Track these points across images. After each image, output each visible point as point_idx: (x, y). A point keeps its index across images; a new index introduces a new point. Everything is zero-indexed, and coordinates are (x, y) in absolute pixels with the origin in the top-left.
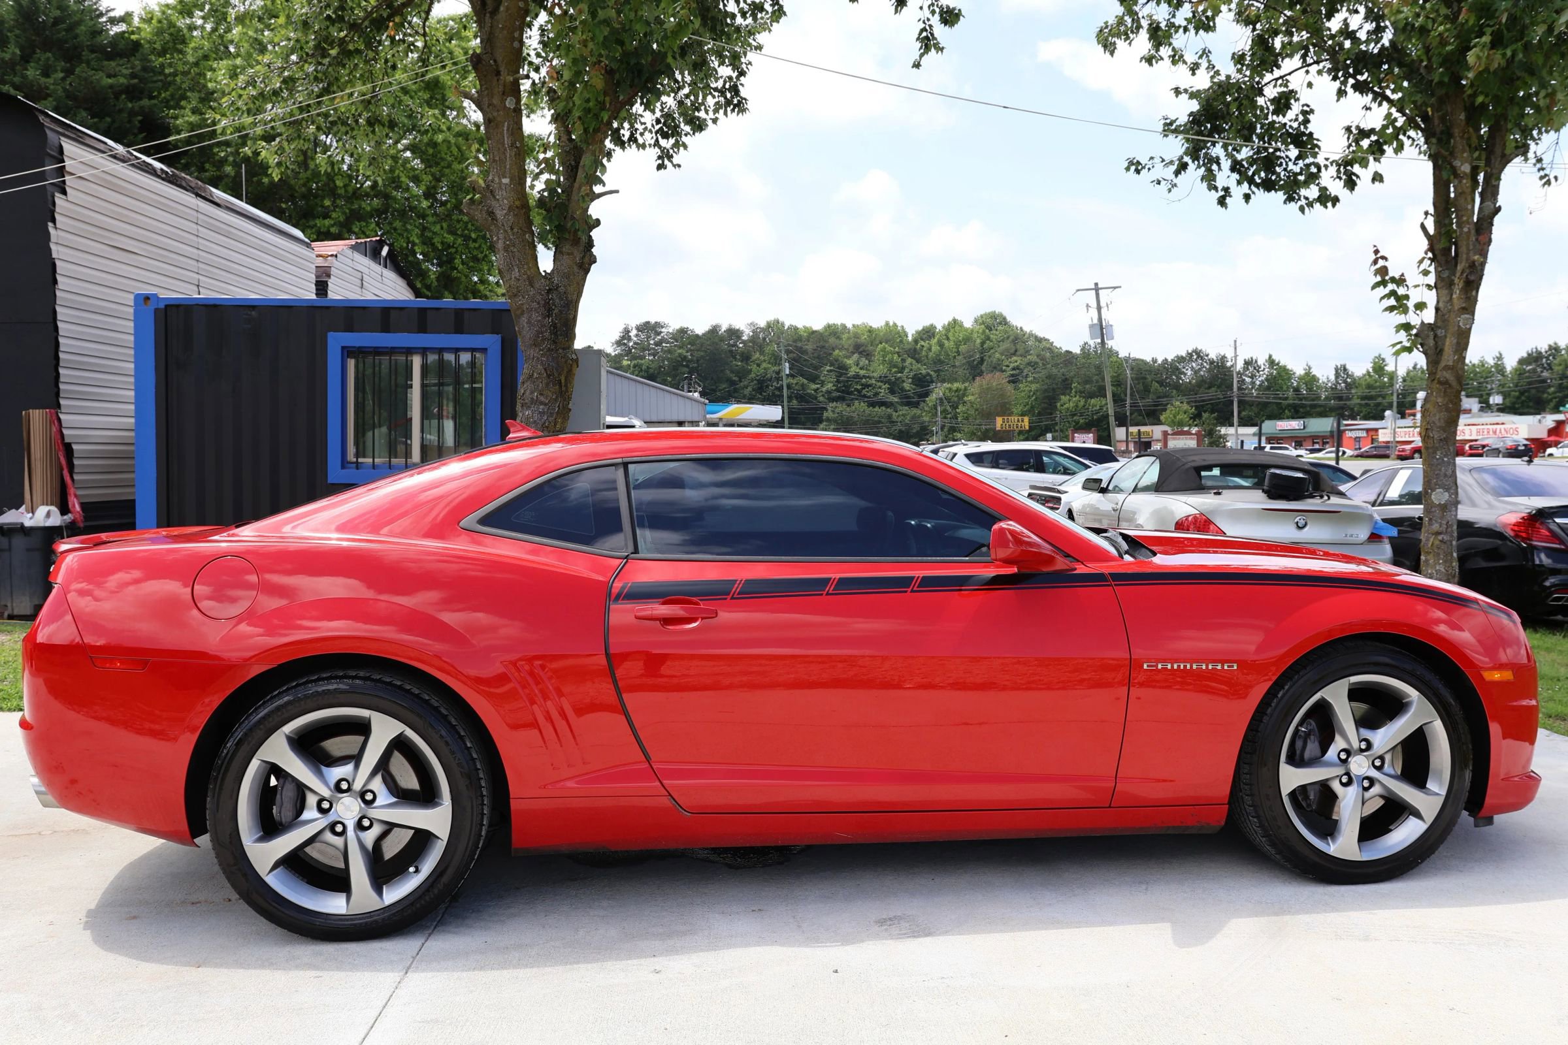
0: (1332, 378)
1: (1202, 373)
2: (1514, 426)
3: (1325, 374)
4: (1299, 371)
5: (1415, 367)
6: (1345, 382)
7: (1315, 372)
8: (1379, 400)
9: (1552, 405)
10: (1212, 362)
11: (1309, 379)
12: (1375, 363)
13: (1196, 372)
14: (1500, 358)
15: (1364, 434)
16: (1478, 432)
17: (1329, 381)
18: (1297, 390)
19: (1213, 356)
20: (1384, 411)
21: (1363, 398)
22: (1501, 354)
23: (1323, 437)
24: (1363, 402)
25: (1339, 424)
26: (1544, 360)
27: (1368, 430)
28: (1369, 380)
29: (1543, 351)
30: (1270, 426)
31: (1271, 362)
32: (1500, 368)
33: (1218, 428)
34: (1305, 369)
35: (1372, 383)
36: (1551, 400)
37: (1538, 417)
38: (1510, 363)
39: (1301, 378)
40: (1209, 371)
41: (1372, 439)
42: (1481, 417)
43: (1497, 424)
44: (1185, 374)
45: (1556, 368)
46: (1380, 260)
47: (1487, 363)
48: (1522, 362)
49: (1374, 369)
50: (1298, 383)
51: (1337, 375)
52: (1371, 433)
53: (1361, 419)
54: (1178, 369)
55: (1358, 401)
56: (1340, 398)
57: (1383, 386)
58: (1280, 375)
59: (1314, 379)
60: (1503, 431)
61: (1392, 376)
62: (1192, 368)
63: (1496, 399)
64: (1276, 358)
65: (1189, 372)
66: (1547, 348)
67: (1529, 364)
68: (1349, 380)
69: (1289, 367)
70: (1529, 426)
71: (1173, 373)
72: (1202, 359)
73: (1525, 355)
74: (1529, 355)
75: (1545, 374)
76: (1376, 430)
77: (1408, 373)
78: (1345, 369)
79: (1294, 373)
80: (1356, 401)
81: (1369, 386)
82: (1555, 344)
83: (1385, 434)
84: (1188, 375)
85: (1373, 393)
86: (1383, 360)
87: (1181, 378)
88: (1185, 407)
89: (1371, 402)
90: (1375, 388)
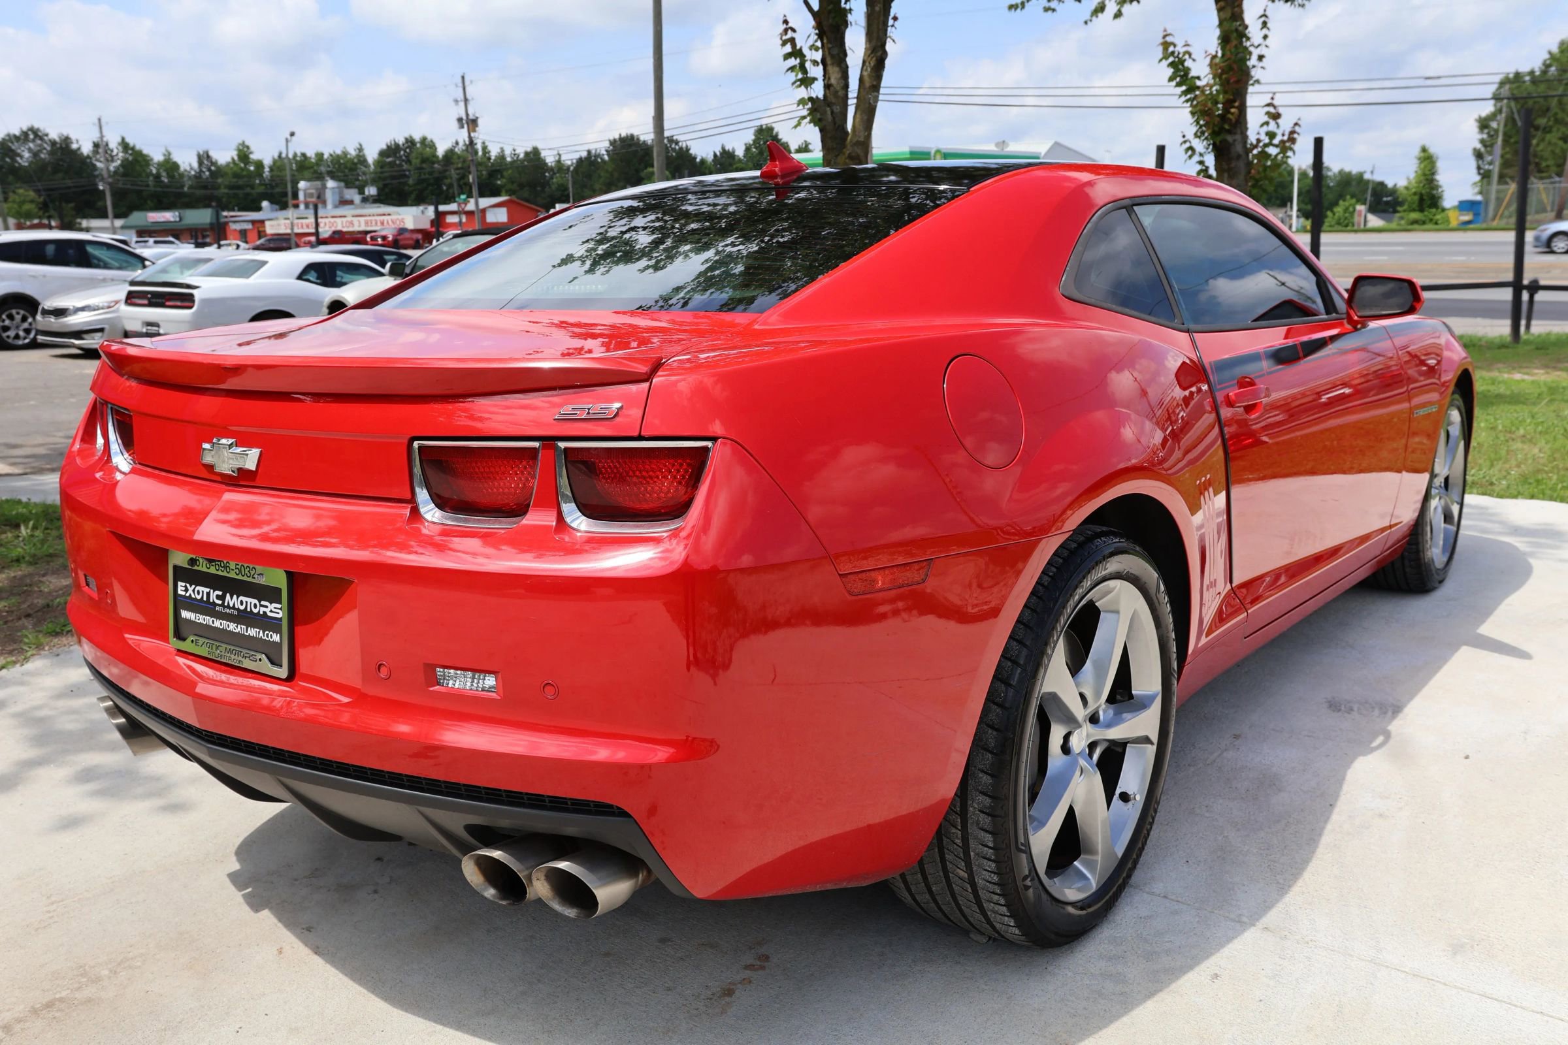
0: (195, 165)
1: (42, 156)
2: (400, 217)
3: (187, 161)
4: (157, 157)
5: (280, 156)
6: (209, 170)
7: (177, 157)
8: (248, 190)
9: (413, 196)
10: (53, 143)
11: (170, 166)
12: (239, 151)
13: (35, 154)
14: (361, 149)
15: (250, 226)
16: (367, 223)
17: (191, 168)
18: (157, 177)
19: (54, 135)
20: (260, 202)
21: (231, 187)
22: (361, 145)
23: (205, 230)
24: (231, 192)
25: (218, 216)
26: (402, 153)
27: (253, 222)
28: (235, 169)
29: (401, 143)
30: (138, 218)
31: (125, 145)
32: (361, 160)
33: (78, 220)
34: (165, 155)
35: (239, 171)
36: (411, 193)
37: (421, 208)
38: (371, 155)
39: (160, 165)
40: (51, 153)
41: (259, 232)
42: (364, 208)
43: (384, 215)
44: (21, 157)
45: (414, 161)
46: (790, 32)
47: (350, 154)
48: (382, 154)
49: (239, 156)
50: (158, 170)
51: (200, 163)
52: (258, 225)
53: (240, 210)
54: (12, 151)
55: (226, 191)
56: (205, 187)
57: (250, 175)
58: (135, 161)
59: (175, 166)
60: (390, 222)
61: (259, 165)
62: (30, 150)
63: (372, 191)
64: (131, 141)
65: (26, 155)
66: (404, 140)
67: (388, 156)
68: (213, 168)
69: (145, 152)
70: (414, 216)
71: (6, 155)
72: (41, 138)
73: (384, 147)
74: (388, 146)
75: (405, 166)
76: (262, 222)
77: (275, 162)
78: (208, 157)
79: (152, 160)
80: (223, 190)
81: (236, 175)
82: (411, 137)
83: (272, 226)
84: (25, 156)
85: (241, 182)
86: (248, 147)
87: (17, 162)
88: (32, 194)
89: (240, 192)
90: (243, 177)
